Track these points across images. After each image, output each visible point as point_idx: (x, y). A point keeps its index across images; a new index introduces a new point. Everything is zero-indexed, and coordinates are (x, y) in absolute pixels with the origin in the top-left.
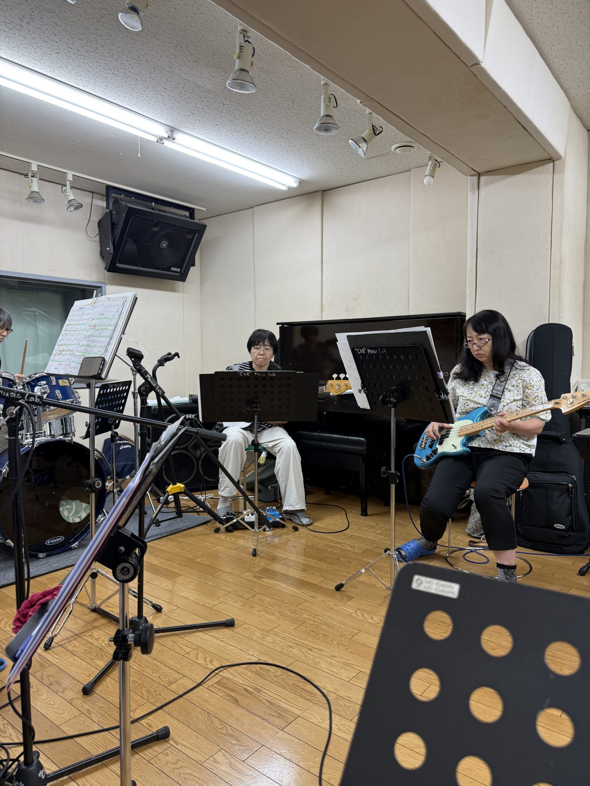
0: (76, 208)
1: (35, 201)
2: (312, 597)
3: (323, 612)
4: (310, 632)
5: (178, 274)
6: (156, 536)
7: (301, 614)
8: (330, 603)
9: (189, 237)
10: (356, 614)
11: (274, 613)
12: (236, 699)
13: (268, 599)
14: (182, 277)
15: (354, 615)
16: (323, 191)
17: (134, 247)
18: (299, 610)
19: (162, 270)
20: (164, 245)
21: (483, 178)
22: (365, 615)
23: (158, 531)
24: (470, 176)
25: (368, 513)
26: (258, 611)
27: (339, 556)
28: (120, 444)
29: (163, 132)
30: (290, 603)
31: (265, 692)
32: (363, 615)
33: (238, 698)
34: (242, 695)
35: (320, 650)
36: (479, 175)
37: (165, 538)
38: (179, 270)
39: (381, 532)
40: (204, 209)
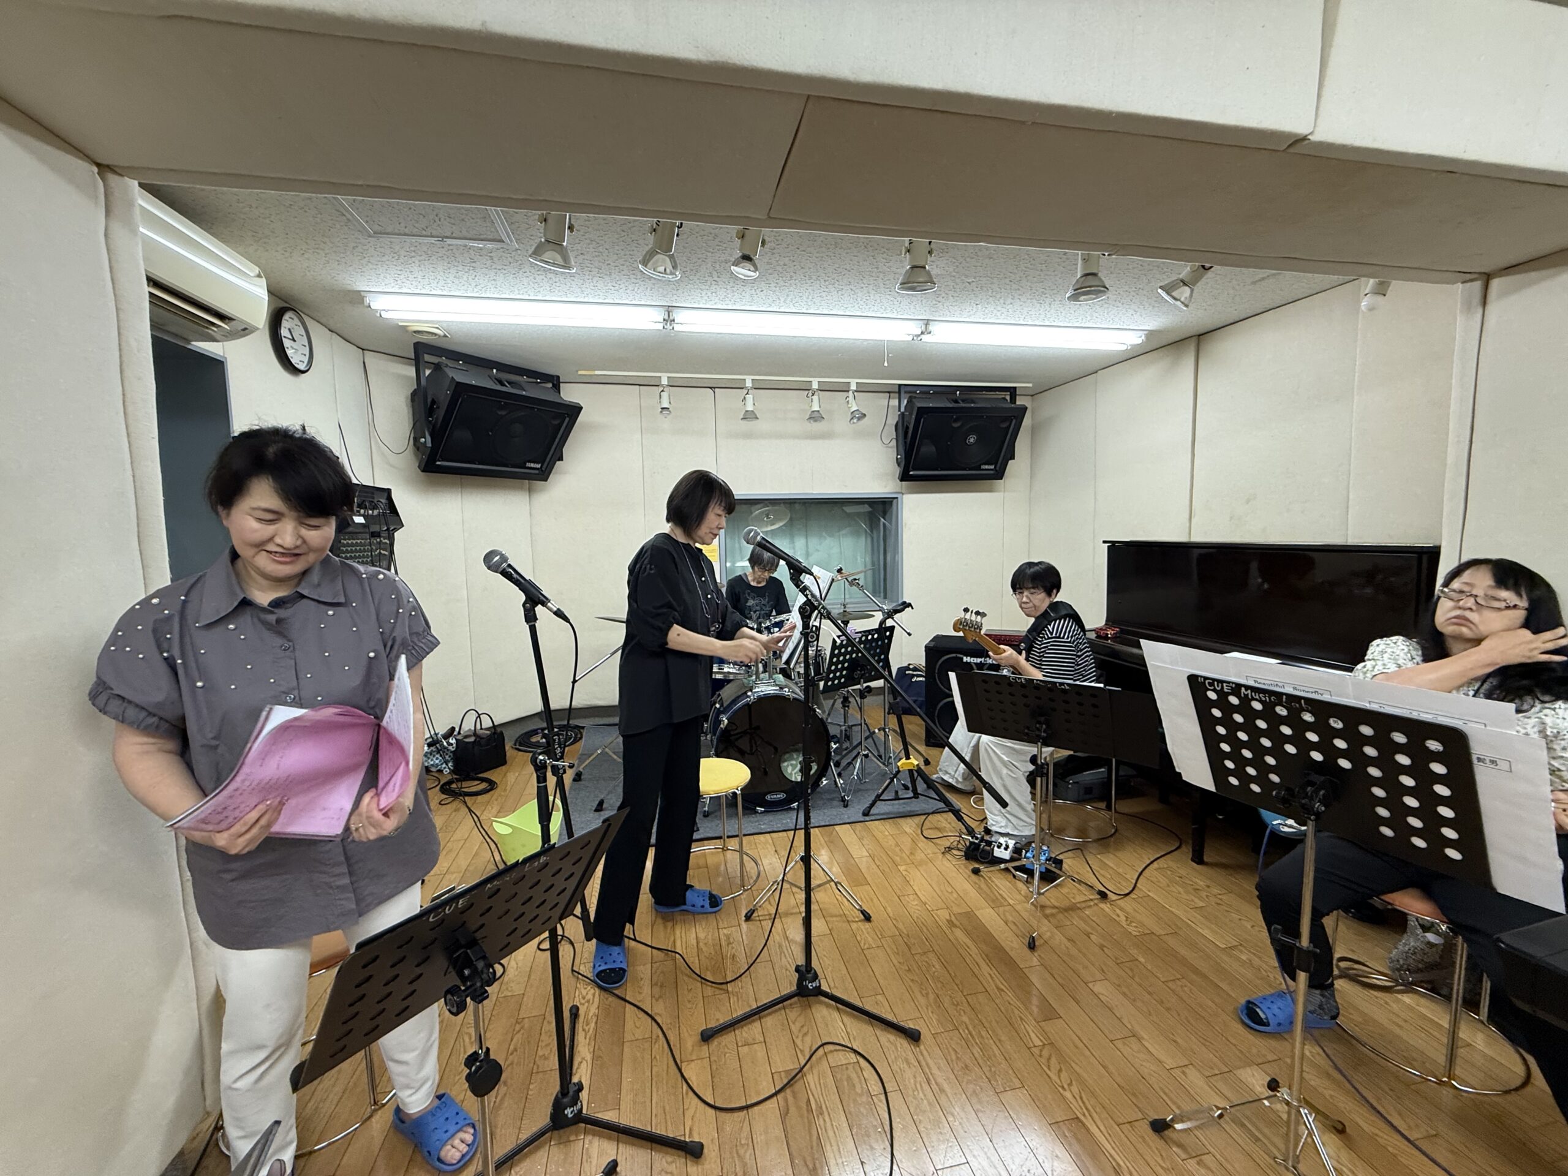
0: (859, 419)
1: (816, 421)
2: (998, 988)
3: (994, 1024)
4: (950, 1050)
5: (992, 472)
6: (882, 814)
7: (962, 1013)
8: (1016, 1012)
9: (1004, 425)
10: (1041, 1051)
11: (927, 994)
12: (788, 1110)
13: (937, 967)
14: (999, 474)
15: (1036, 1051)
16: (1199, 335)
17: (933, 449)
18: (966, 1005)
19: (970, 470)
20: (972, 440)
21: (1495, 283)
22: (1053, 1060)
23: (890, 807)
24: (1463, 282)
25: (1206, 859)
26: (912, 980)
27: (1093, 928)
28: (913, 676)
29: (915, 328)
30: (960, 987)
31: (824, 1120)
32: (1049, 1059)
33: (792, 1109)
34: (799, 1108)
35: (942, 1090)
36: (1487, 278)
37: (890, 821)
38: (992, 467)
39: (1201, 904)
40: (1030, 385)
